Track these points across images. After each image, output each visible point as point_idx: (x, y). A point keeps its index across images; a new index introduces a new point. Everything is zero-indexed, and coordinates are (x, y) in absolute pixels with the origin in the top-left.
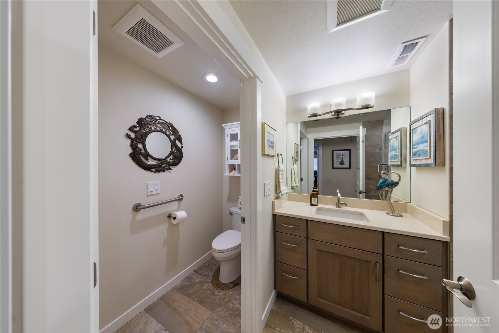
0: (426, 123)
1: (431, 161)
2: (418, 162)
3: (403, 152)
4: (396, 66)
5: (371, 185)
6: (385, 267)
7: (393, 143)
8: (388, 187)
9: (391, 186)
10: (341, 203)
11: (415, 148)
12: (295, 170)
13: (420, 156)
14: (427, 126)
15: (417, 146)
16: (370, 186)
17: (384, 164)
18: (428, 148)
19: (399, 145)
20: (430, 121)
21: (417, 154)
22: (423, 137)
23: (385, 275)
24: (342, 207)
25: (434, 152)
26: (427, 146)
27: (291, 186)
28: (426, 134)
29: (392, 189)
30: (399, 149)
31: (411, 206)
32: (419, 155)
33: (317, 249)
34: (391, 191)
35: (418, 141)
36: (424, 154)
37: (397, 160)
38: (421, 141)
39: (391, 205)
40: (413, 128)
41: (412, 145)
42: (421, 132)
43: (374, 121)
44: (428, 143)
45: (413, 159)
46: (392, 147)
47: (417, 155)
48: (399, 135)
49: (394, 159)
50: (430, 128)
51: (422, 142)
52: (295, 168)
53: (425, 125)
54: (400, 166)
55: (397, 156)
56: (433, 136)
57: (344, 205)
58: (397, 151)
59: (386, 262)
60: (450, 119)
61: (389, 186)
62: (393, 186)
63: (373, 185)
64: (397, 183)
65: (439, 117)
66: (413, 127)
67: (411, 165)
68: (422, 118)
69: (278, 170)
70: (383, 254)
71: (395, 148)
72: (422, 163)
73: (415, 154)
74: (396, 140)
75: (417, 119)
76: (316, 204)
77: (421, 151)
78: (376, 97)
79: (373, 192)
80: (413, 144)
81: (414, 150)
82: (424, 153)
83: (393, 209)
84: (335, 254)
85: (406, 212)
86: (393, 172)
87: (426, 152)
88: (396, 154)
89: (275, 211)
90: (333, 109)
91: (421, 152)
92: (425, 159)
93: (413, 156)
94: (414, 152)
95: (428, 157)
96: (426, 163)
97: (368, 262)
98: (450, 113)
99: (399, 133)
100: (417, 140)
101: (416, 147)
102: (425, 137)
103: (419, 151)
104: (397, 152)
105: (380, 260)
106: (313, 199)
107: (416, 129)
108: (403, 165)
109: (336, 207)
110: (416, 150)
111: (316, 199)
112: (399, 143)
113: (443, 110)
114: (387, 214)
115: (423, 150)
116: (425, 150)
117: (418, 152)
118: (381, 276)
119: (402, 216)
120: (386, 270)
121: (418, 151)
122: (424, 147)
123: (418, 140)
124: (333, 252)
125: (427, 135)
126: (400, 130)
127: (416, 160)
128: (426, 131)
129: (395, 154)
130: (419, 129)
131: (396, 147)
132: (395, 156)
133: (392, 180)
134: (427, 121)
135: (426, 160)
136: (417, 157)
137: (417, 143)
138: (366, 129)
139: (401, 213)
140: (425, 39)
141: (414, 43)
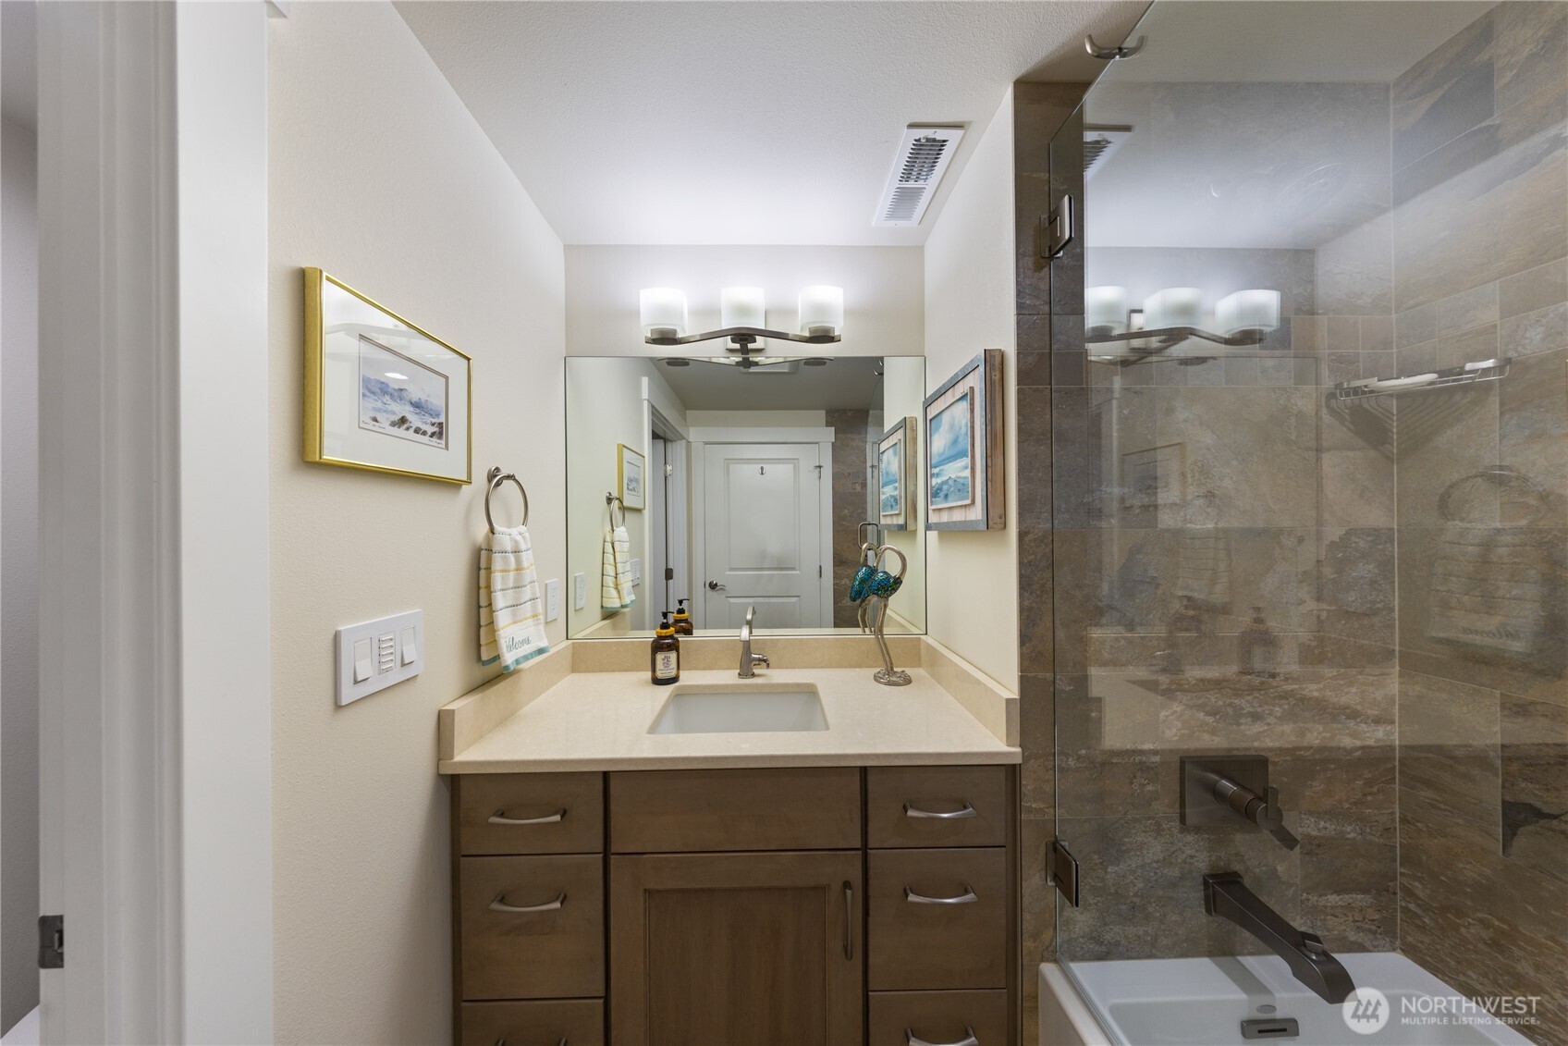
0: (963, 398)
1: (977, 514)
2: (945, 518)
3: (911, 488)
4: (892, 223)
6: (871, 892)
7: (889, 463)
8: (877, 595)
9: (885, 591)
10: (755, 659)
11: (938, 475)
12: (616, 545)
13: (950, 498)
14: (964, 405)
15: (941, 467)
17: (869, 524)
18: (967, 473)
19: (900, 467)
20: (972, 389)
21: (942, 494)
22: (955, 441)
23: (871, 920)
24: (756, 671)
25: (982, 483)
26: (966, 468)
27: (602, 607)
28: (963, 430)
29: (887, 598)
30: (900, 479)
31: (929, 647)
32: (946, 496)
33: (645, 890)
34: (886, 606)
35: (943, 453)
36: (957, 493)
37: (897, 512)
38: (952, 454)
39: (883, 646)
40: (934, 414)
41: (931, 468)
42: (952, 426)
43: (850, 410)
44: (967, 457)
45: (934, 507)
46: (885, 475)
47: (942, 496)
48: (900, 440)
49: (890, 509)
50: (972, 411)
51: (952, 457)
52: (616, 538)
53: (960, 402)
54: (903, 528)
55: (897, 499)
56: (981, 436)
57: (761, 664)
58: (897, 485)
59: (871, 873)
60: (1018, 385)
61: (878, 590)
62: (887, 590)
64: (898, 581)
65: (993, 377)
66: (932, 412)
67: (928, 527)
68: (953, 384)
69: (490, 550)
70: (865, 848)
71: (893, 478)
72: (954, 520)
73: (935, 495)
74: (895, 454)
75: (940, 388)
76: (673, 673)
77: (951, 482)
78: (849, 313)
80: (933, 462)
81: (935, 481)
82: (961, 488)
83: (891, 660)
84: (712, 890)
85: (917, 662)
86: (889, 548)
87: (963, 484)
88: (896, 493)
89: (452, 758)
90: (726, 324)
91: (951, 486)
92: (961, 506)
93: (932, 497)
94: (934, 487)
95: (968, 502)
96: (963, 519)
97: (820, 890)
98: (1018, 365)
99: (900, 434)
100: (941, 451)
101: (940, 470)
102: (960, 439)
103: (946, 482)
104: (896, 488)
105: (855, 876)
106: (660, 656)
107: (939, 417)
108: (910, 527)
109: (739, 674)
110: (939, 481)
111: (673, 655)
112: (900, 461)
113: (1002, 355)
114: (876, 678)
115: (955, 481)
116: (962, 481)
117: (945, 487)
118: (859, 930)
119: (908, 681)
120: (872, 903)
121: (943, 483)
122: (956, 470)
123: (945, 449)
124: (708, 885)
125: (966, 434)
126: (903, 424)
127: (940, 510)
128: (964, 422)
129: (892, 494)
130: (946, 417)
131: (894, 475)
132: (893, 500)
133: (885, 573)
134: (967, 389)
135: (964, 510)
136: (941, 503)
137: (942, 458)
138: (833, 428)
139: (909, 671)
140: (959, 133)
141: (934, 140)
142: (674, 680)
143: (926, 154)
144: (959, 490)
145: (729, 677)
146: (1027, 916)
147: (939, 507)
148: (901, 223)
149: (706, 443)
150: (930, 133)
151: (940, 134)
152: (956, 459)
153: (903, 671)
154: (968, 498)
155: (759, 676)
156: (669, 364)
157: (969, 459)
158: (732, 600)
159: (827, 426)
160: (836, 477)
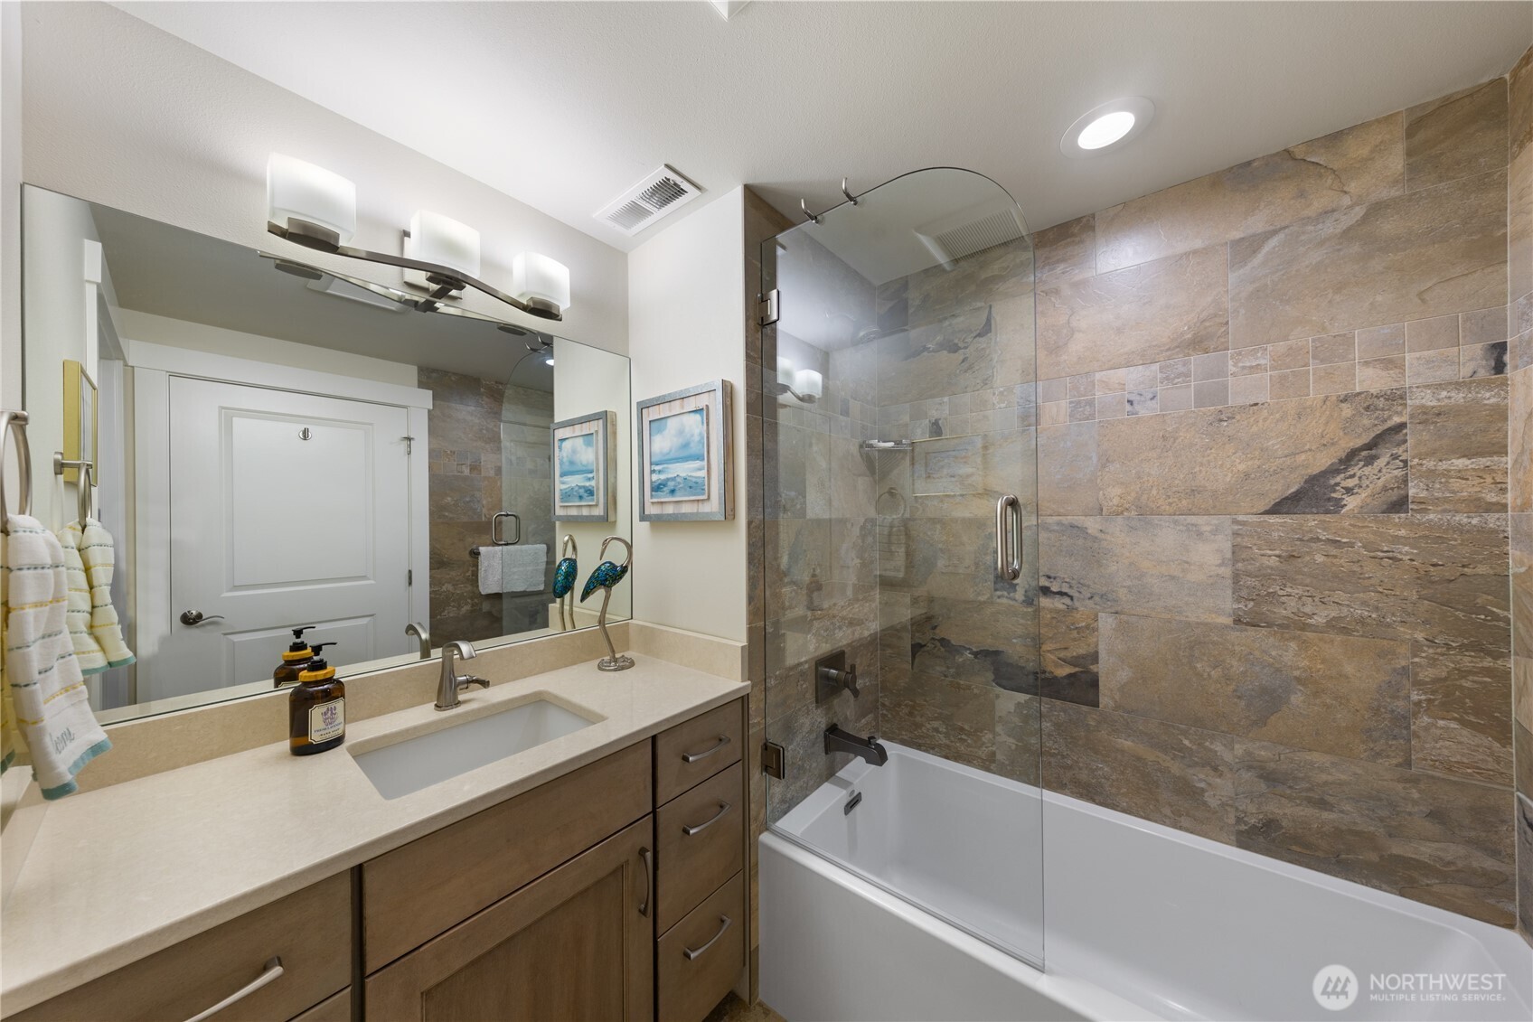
0: (695, 411)
1: (711, 507)
2: (669, 510)
3: (612, 480)
5: (446, 585)
7: (574, 452)
10: (458, 684)
11: (660, 472)
13: (678, 493)
14: (698, 417)
15: (665, 466)
16: (444, 588)
18: (703, 473)
19: (596, 459)
20: (707, 407)
21: (665, 489)
22: (686, 445)
24: (461, 698)
25: (719, 483)
28: (697, 438)
30: (599, 469)
31: (643, 628)
35: (668, 454)
38: (681, 456)
40: (652, 418)
41: (651, 464)
42: (681, 432)
44: (703, 459)
45: (652, 500)
46: (567, 464)
48: (596, 431)
49: (577, 499)
50: (707, 426)
51: (682, 458)
53: (692, 415)
55: (590, 492)
57: (472, 685)
60: (747, 413)
63: (453, 585)
65: (727, 402)
66: (653, 414)
67: (642, 518)
68: (683, 396)
70: (655, 809)
72: (681, 512)
74: (585, 444)
75: (665, 396)
77: (678, 480)
79: (454, 606)
80: (654, 459)
83: (613, 648)
91: (679, 483)
92: (692, 501)
94: (655, 482)
95: (705, 497)
96: (695, 511)
98: (746, 398)
99: (595, 426)
100: (666, 451)
102: (692, 445)
103: (673, 479)
107: (664, 421)
108: (611, 518)
109: (436, 705)
110: (663, 477)
112: (596, 453)
113: (732, 387)
114: (601, 668)
115: (685, 479)
116: (694, 480)
119: (632, 664)
121: (668, 479)
123: (670, 451)
125: (699, 440)
126: (602, 417)
127: (662, 502)
128: (695, 432)
130: (671, 422)
131: (583, 466)
132: (582, 491)
134: (699, 406)
135: (695, 504)
137: (666, 458)
138: (431, 392)
139: (627, 654)
140: (697, 192)
141: (679, 186)
142: (336, 742)
143: (668, 192)
144: (690, 487)
145: (425, 713)
146: (752, 806)
147: (662, 500)
148: (619, 228)
149: (173, 375)
150: (678, 180)
151: (685, 185)
152: (687, 461)
153: (623, 656)
154: (703, 494)
155: (465, 702)
156: (278, 267)
157: (705, 463)
158: (236, 638)
159: (419, 387)
160: (433, 454)
